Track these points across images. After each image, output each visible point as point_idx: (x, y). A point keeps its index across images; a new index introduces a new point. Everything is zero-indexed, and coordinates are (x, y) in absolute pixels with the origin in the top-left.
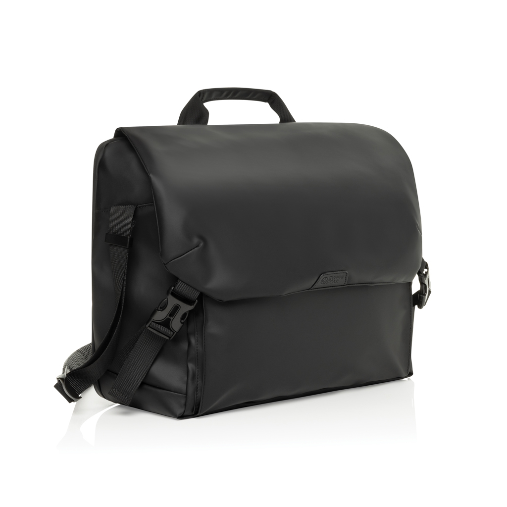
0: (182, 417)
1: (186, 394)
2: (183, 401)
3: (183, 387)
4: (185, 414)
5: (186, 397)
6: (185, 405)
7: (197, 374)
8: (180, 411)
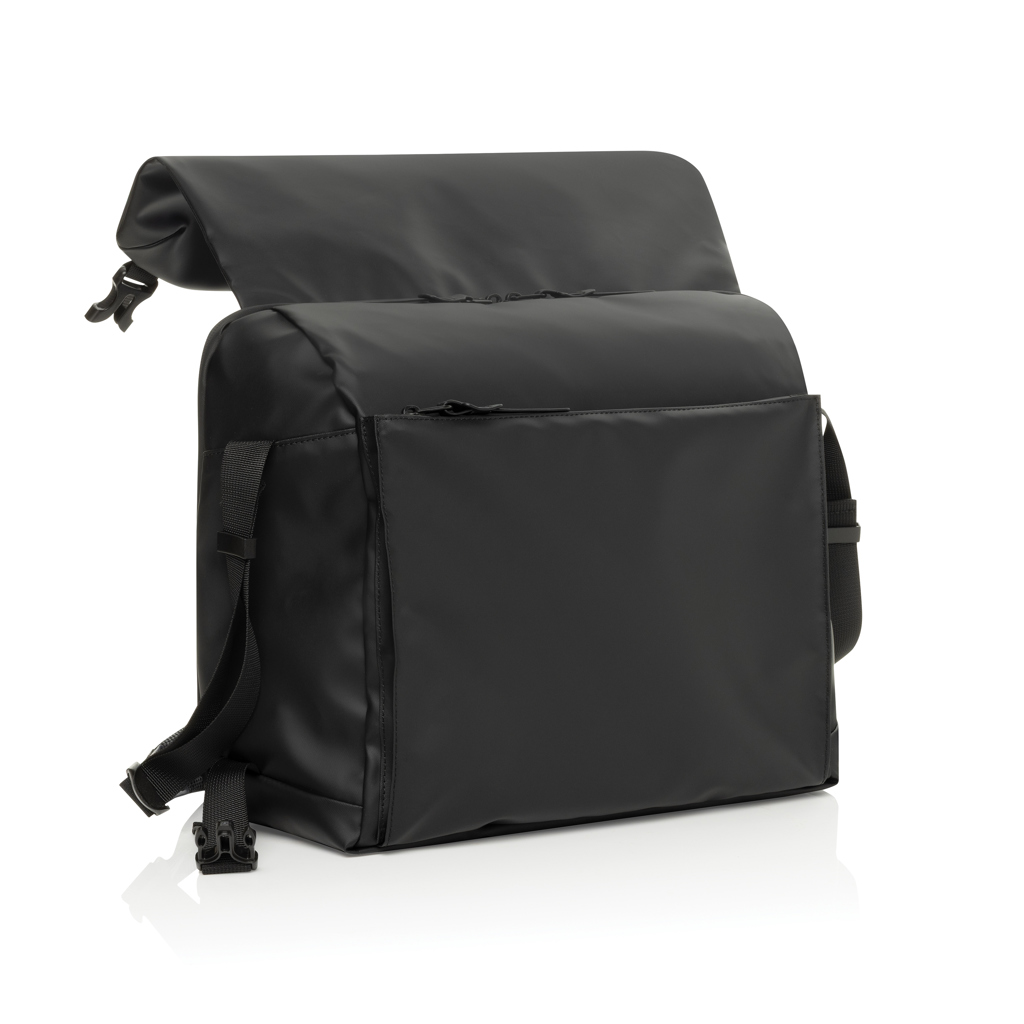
0: (356, 849)
1: (363, 804)
2: (357, 819)
3: (357, 791)
4: (362, 842)
5: (363, 811)
6: (361, 825)
7: (383, 767)
8: (351, 837)
